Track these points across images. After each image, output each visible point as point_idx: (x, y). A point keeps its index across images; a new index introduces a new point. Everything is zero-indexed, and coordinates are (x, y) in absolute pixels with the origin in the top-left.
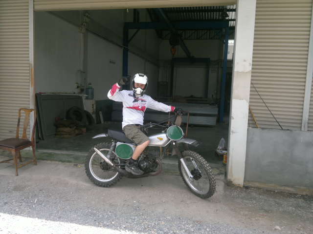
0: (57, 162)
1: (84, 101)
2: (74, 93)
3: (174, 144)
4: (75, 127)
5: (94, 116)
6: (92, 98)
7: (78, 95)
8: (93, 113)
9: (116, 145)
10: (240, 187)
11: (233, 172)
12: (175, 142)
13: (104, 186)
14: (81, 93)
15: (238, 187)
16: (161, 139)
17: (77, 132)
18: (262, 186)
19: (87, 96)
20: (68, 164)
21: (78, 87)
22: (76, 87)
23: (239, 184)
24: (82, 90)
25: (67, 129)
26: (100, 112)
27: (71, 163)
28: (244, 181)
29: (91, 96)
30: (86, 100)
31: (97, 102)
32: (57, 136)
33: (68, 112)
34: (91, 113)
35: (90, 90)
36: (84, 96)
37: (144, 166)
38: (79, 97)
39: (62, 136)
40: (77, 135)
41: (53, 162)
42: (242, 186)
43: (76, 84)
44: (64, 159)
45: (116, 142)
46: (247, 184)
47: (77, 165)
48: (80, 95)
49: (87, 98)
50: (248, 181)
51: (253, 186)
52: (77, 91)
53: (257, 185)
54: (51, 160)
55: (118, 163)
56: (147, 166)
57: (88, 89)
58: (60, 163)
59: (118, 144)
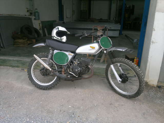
0: (9, 67)
1: (34, 21)
2: (26, 15)
3: (105, 52)
4: (27, 39)
5: (41, 32)
6: (39, 19)
7: (28, 17)
8: (40, 29)
9: (53, 53)
10: (154, 87)
11: (149, 75)
12: (106, 50)
13: (44, 89)
14: (30, 16)
15: (153, 87)
16: (93, 48)
17: (29, 42)
19: (35, 17)
20: (17, 68)
21: (28, 11)
22: (26, 11)
23: (153, 85)
24: (31, 14)
25: (21, 41)
26: (45, 29)
27: (19, 68)
28: (158, 82)
29: (38, 18)
30: (35, 21)
31: (42, 22)
32: (15, 45)
33: (22, 28)
34: (39, 30)
35: (37, 13)
36: (33, 17)
37: (78, 71)
38: (29, 18)
39: (18, 45)
40: (29, 44)
41: (5, 67)
42: (155, 86)
43: (26, 9)
44: (14, 65)
45: (53, 50)
46: (160, 85)
47: (24, 69)
48: (30, 17)
49: (35, 19)
50: (161, 82)
52: (28, 14)
54: (4, 66)
55: (56, 69)
56: (81, 71)
57: (35, 13)
58: (11, 68)
59: (56, 51)
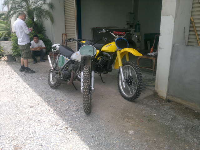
9: (59, 57)
18: (184, 103)
24: (131, 26)
26: (149, 42)
29: (138, 30)
35: (138, 26)
36: (133, 30)
42: (165, 99)
43: (126, 22)
51: (175, 101)
52: (127, 27)
53: (179, 101)
